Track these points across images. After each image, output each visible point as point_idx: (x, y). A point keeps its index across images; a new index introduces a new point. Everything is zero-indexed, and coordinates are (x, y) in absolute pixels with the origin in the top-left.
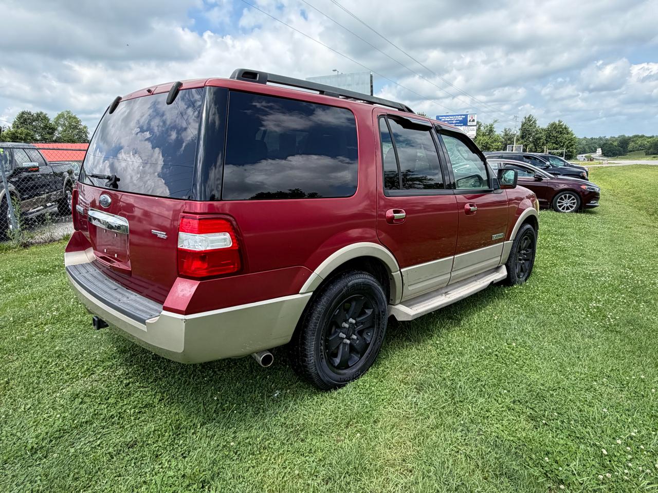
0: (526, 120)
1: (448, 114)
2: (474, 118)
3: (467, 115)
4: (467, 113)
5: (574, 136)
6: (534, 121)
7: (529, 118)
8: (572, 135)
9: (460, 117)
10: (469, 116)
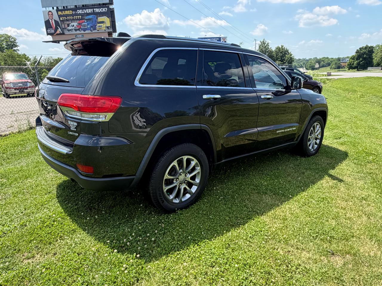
0: (261, 43)
1: (206, 37)
2: (225, 40)
3: (221, 37)
4: (221, 36)
5: (292, 56)
6: (267, 44)
7: (264, 41)
8: (291, 55)
9: (215, 39)
10: (221, 38)
